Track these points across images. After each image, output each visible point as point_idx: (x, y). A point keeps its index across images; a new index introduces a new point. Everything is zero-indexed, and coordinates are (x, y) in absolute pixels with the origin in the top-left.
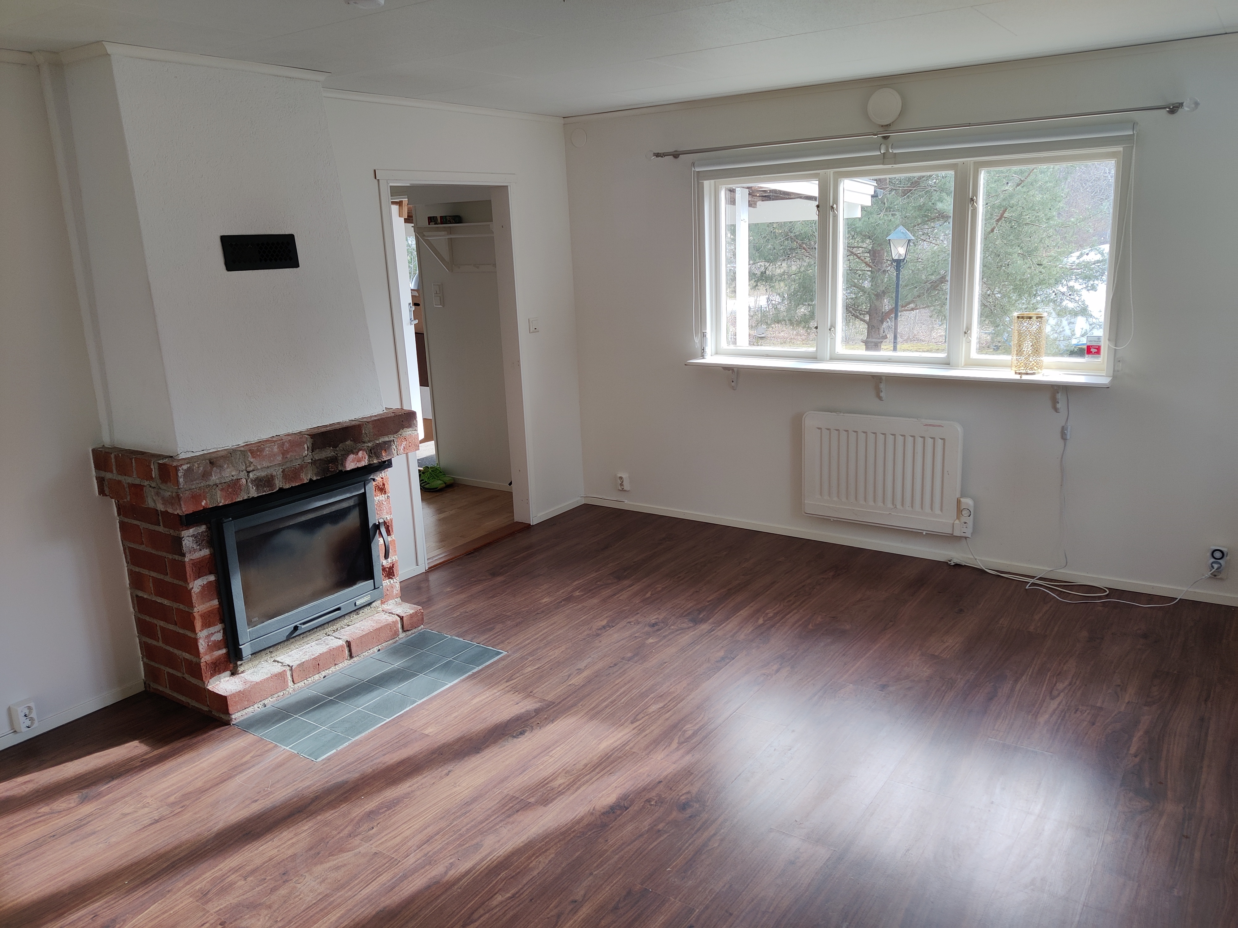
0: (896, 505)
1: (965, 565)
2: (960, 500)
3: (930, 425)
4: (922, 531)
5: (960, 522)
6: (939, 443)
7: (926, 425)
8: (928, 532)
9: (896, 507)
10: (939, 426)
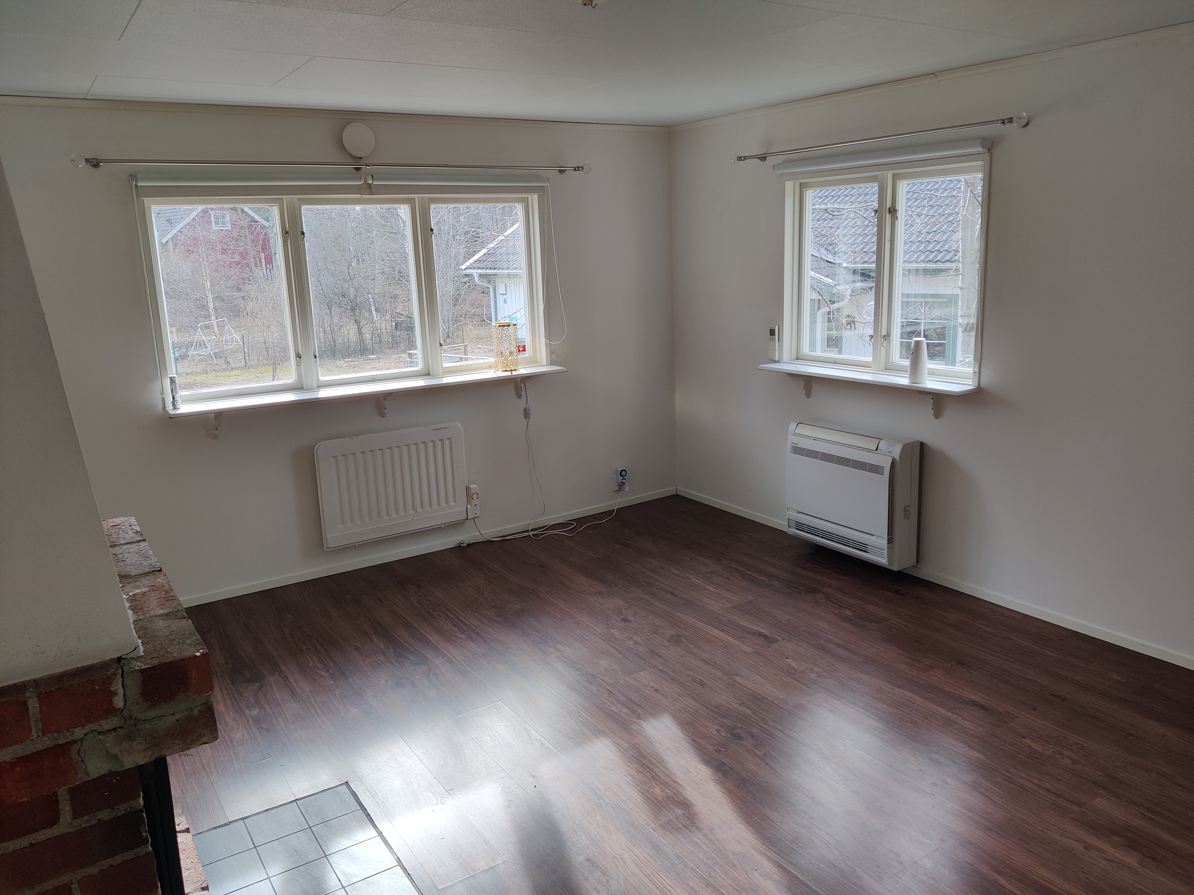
0: (417, 510)
1: (473, 543)
2: (469, 487)
3: (438, 429)
4: (441, 526)
5: (471, 506)
6: (447, 442)
7: (435, 430)
8: (445, 525)
9: (417, 512)
10: (445, 428)
